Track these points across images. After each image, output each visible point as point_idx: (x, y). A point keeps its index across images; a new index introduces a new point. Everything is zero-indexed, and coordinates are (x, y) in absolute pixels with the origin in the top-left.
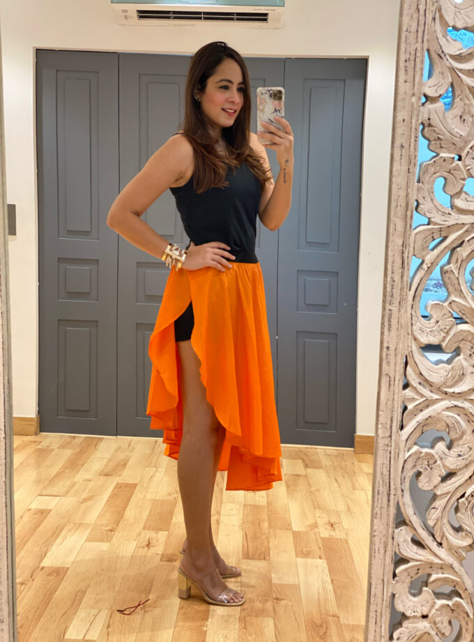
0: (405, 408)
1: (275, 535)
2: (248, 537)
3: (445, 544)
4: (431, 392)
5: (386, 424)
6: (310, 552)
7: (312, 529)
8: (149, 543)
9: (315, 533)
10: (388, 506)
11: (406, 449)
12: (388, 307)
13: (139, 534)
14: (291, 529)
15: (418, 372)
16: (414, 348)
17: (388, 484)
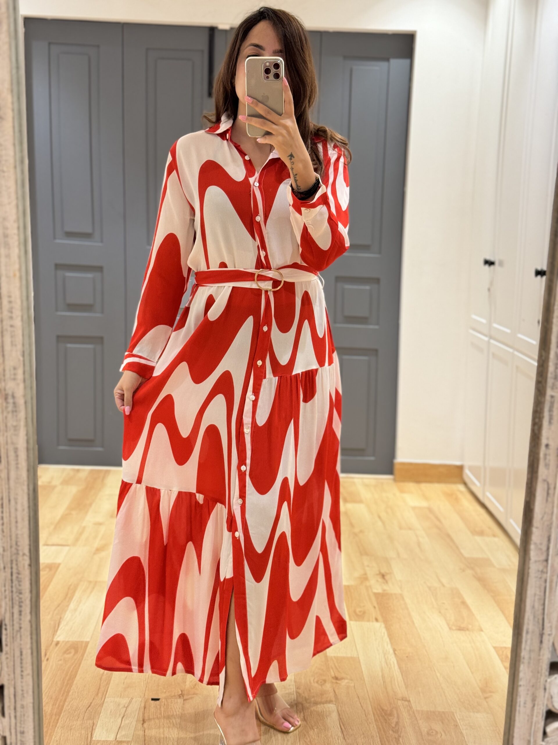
5: (541, 544)
7: (362, 583)
9: (367, 588)
10: (540, 649)
17: (541, 622)
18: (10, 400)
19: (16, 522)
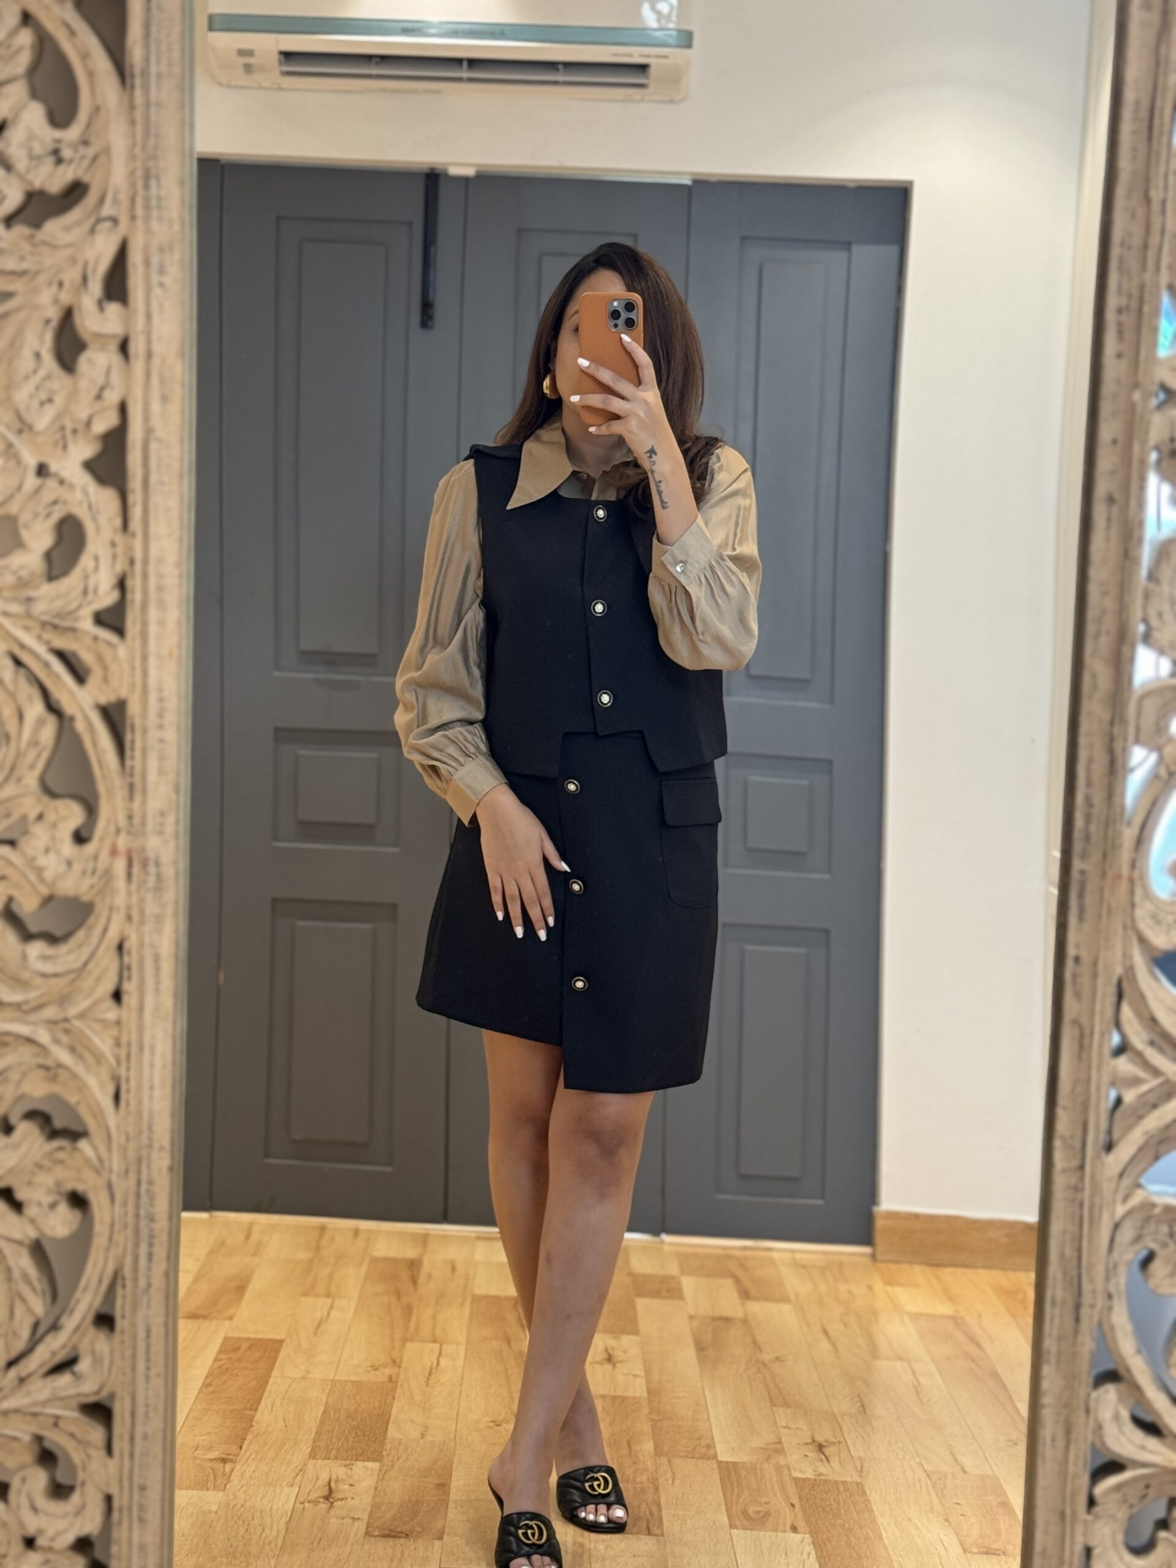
1: (674, 1474)
5: (1072, 1137)
6: (768, 1514)
7: (768, 1459)
8: (330, 1491)
9: (778, 1469)
11: (1119, 1198)
12: (1077, 865)
13: (303, 1469)
14: (715, 1457)
15: (1146, 1015)
16: (1139, 961)
17: (1076, 1281)
18: (152, 869)
19: (152, 1088)
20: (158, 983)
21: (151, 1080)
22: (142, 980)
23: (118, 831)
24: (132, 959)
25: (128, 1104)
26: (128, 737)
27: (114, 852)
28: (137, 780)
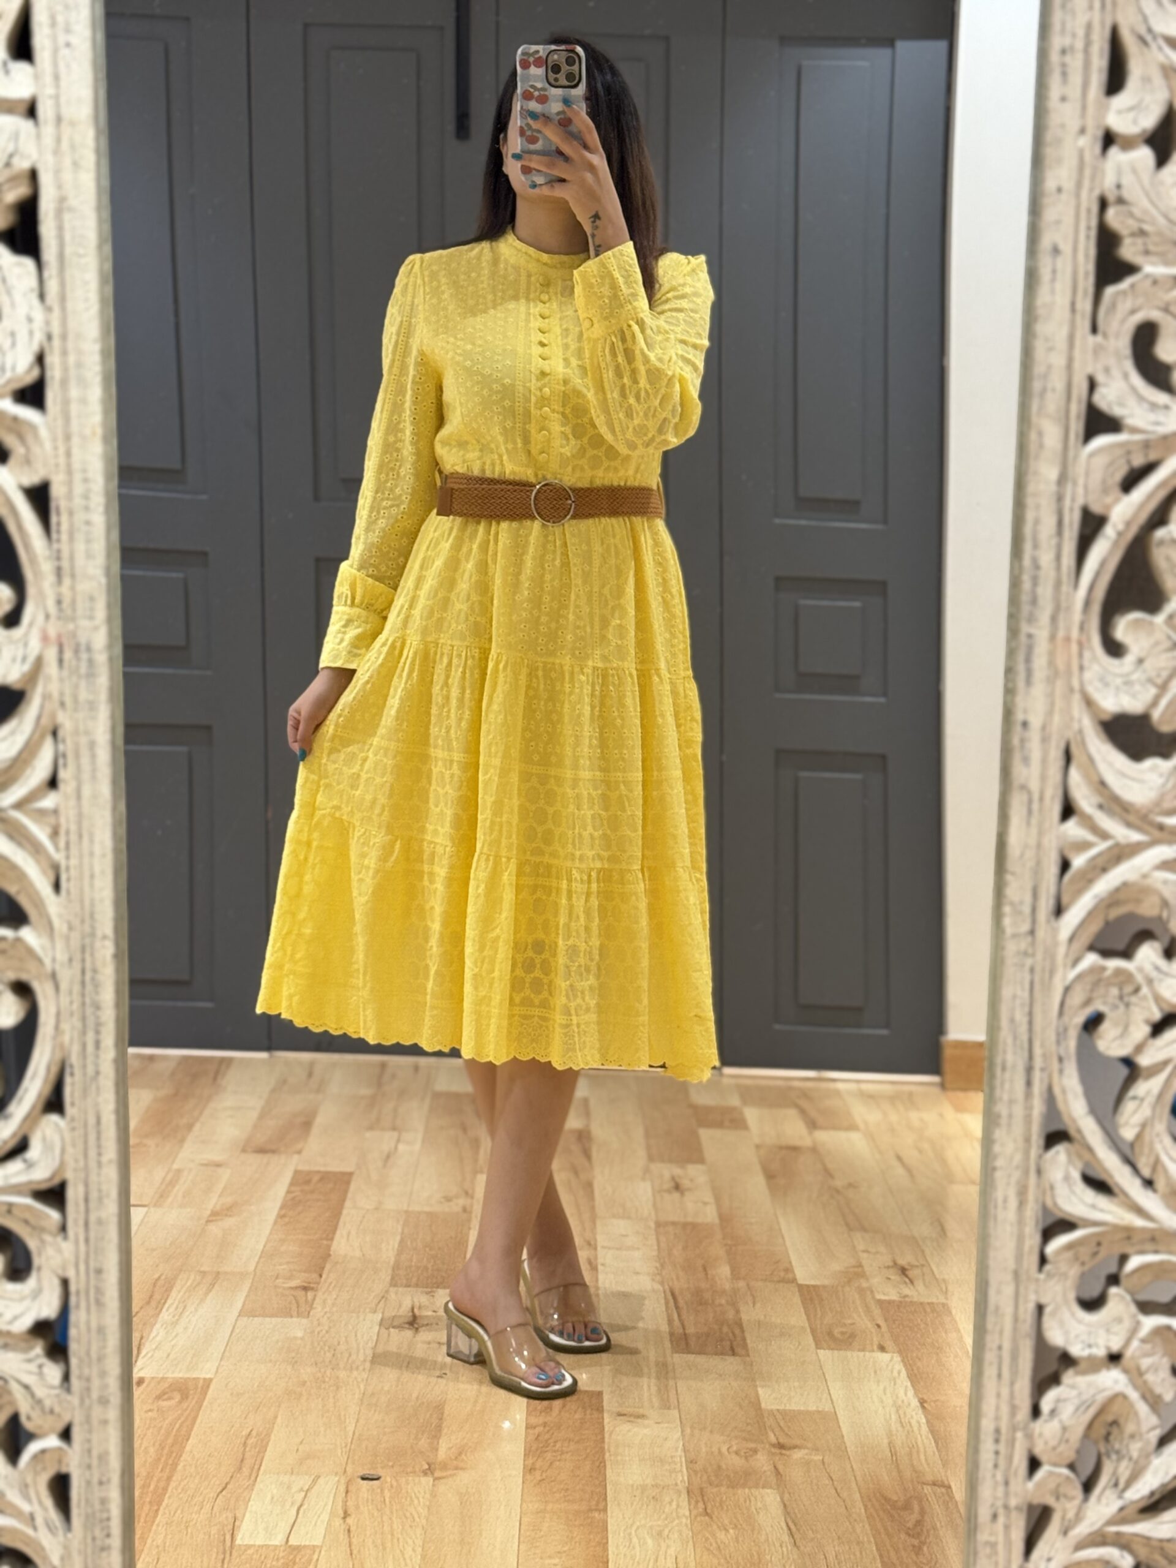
0: (1065, 865)
1: (754, 1297)
2: (681, 1303)
3: (1160, 1184)
4: (1129, 825)
5: (1021, 903)
6: (853, 1336)
7: (850, 1281)
8: (415, 1317)
9: (862, 1292)
10: (1028, 1095)
11: (1069, 961)
12: (1024, 629)
13: (384, 1297)
14: (794, 1279)
15: (1095, 779)
16: (1087, 724)
17: (1026, 1045)
18: (84, 656)
19: (92, 876)
20: (94, 770)
21: (91, 868)
22: (79, 768)
23: (47, 617)
24: (67, 747)
25: (68, 892)
26: (54, 519)
27: (45, 638)
28: (65, 564)
